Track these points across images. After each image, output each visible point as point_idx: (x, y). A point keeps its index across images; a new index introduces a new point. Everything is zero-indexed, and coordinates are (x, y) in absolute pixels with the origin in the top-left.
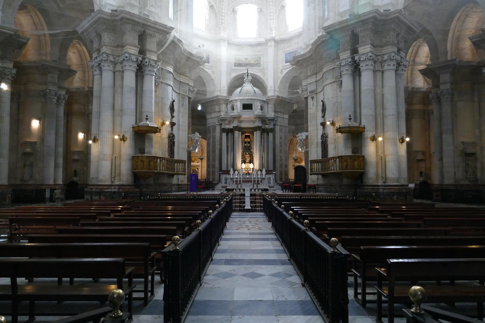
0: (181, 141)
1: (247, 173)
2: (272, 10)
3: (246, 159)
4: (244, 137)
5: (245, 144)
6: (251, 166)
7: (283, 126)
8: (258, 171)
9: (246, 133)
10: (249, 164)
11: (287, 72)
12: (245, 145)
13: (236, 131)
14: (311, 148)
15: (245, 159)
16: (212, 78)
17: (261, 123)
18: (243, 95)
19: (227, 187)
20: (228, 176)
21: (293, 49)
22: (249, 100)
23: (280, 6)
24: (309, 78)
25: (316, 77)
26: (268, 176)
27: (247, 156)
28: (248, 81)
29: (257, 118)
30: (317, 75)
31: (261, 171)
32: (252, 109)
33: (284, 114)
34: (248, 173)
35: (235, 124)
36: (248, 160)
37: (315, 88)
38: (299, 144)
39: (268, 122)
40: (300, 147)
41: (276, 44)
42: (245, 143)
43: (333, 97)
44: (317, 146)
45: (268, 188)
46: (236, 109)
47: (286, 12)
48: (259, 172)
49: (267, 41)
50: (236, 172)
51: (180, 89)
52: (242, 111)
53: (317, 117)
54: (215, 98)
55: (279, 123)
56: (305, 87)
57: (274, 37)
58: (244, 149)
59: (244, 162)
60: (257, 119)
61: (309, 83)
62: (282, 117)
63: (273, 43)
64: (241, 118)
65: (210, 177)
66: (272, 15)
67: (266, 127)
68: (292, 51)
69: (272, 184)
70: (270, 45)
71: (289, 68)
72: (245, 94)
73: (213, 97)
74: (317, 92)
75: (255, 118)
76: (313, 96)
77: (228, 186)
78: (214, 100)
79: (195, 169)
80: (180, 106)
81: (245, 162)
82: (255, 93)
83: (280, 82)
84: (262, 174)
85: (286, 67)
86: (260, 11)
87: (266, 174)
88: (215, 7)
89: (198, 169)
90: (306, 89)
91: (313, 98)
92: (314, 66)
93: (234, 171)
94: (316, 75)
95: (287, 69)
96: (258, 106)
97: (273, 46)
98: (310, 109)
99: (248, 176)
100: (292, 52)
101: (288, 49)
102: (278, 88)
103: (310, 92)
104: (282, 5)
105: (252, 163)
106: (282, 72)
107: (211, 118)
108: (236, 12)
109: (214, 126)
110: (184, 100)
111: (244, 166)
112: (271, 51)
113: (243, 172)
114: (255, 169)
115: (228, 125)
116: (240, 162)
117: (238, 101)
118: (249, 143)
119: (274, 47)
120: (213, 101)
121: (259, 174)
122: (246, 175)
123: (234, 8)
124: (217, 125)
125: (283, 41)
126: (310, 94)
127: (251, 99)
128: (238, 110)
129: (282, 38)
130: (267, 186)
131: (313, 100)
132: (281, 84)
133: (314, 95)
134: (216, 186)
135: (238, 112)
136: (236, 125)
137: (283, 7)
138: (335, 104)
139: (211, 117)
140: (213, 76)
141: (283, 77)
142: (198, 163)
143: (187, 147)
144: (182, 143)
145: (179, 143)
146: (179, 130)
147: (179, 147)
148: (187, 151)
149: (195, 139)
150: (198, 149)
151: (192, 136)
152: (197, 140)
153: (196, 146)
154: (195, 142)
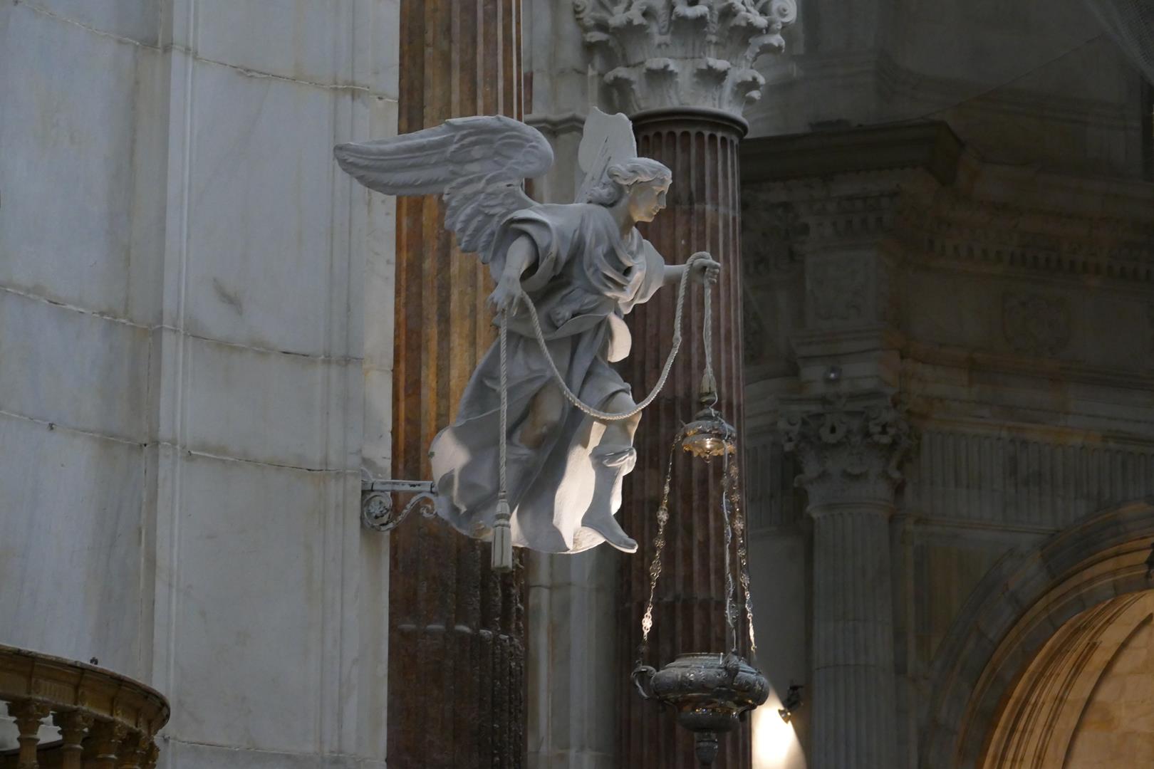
143: (382, 453)
144: (225, 346)
145: (157, 334)
146: (167, 49)
147: (156, 443)
148: (369, 528)
149: (513, 230)
150: (599, 459)
151: (440, 173)
152: (578, 249)
153: (551, 412)
154: (518, 291)
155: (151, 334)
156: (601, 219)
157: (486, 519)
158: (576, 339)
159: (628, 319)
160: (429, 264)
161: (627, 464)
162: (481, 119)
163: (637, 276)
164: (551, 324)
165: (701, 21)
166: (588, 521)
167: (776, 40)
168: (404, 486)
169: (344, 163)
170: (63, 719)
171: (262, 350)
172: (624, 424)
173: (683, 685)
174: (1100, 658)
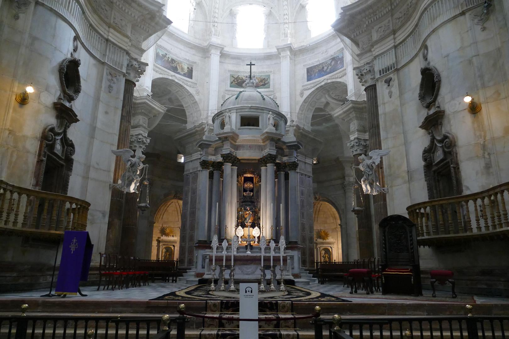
0: (97, 164)
1: (246, 246)
2: (286, 12)
3: (245, 219)
4: (243, 181)
5: (244, 193)
6: (255, 232)
7: (306, 175)
8: (269, 242)
9: (246, 173)
10: (251, 229)
11: (310, 94)
12: (244, 195)
13: (227, 162)
14: (391, 187)
15: (243, 219)
16: (195, 101)
17: (275, 149)
18: (243, 102)
19: (203, 274)
20: (207, 252)
21: (319, 61)
22: (252, 110)
23: (298, 5)
24: (375, 47)
25: (395, 39)
26: (290, 253)
27: (247, 212)
28: (251, 84)
29: (267, 140)
30: (396, 35)
31: (277, 241)
32: (258, 126)
33: (306, 156)
34: (249, 247)
35: (227, 149)
36: (250, 221)
37: (394, 59)
38: (365, 177)
39: (286, 151)
40: (367, 182)
41: (293, 56)
42: (245, 190)
43: (462, 48)
44: (410, 179)
45: (291, 278)
46: (229, 123)
47: (307, 12)
48: (273, 245)
49: (281, 50)
50: (225, 244)
51: (104, 55)
52: (239, 129)
53: (402, 117)
54: (198, 127)
55: (300, 169)
56: (368, 66)
57: (291, 44)
58: (243, 202)
59: (241, 223)
60: (268, 142)
61: (378, 56)
62: (304, 161)
63: (289, 53)
64: (237, 140)
65: (185, 257)
66: (287, 18)
67: (283, 160)
68: (318, 63)
69: (296, 271)
70: (284, 55)
71: (313, 87)
72: (246, 100)
73: (195, 127)
74: (399, 67)
75: (264, 140)
76: (388, 77)
77: (206, 273)
78: (197, 131)
79: (170, 246)
80: (103, 89)
81: (243, 226)
82: (264, 99)
83: (300, 109)
84: (277, 249)
85: (309, 87)
86: (270, 15)
87: (286, 249)
88: (205, 5)
89: (174, 246)
90: (370, 71)
91: (388, 82)
92: (387, 21)
93: (221, 240)
94: (394, 34)
95: (310, 89)
96: (269, 119)
97: (288, 57)
98: (384, 104)
99: (249, 252)
100: (317, 65)
101: (310, 62)
102: (297, 118)
103: (380, 71)
104: (301, 4)
105: (256, 227)
106: (302, 94)
107: (192, 161)
108: (235, 15)
109: (194, 173)
110: (115, 79)
111: (241, 232)
112: (285, 64)
113: (239, 245)
114: (263, 237)
115: (214, 155)
116: (234, 224)
117: (232, 111)
118: (252, 190)
119: (291, 59)
120: (195, 133)
121: (272, 248)
122: (244, 250)
123: (231, 10)
124: (199, 171)
125: (303, 51)
126: (380, 75)
127: (257, 108)
128: (231, 126)
129: (302, 46)
130: (290, 273)
131: (389, 86)
132: (301, 112)
133: (391, 76)
134: (186, 272)
135: (231, 129)
136: (229, 152)
137: (303, 7)
138: (470, 62)
139: (192, 159)
140: (197, 98)
141: (305, 101)
142: (173, 236)
143: (112, 181)
144: (97, 169)
145: (90, 166)
146: (94, 138)
147: (89, 178)
148: (110, 188)
149: (129, 160)
150: (135, 183)
151: (122, 154)
152: (135, 163)
153: (131, 178)
154: (129, 166)
155: (89, 167)
156: (138, 160)
157: (123, 188)
158: (134, 172)
159: (140, 170)
160: (118, 163)
161: (138, 184)
162: (127, 149)
163: (141, 166)
164: (132, 170)
165: (140, 141)
166: (133, 189)
167: (147, 144)
168: (114, 184)
169: (112, 152)
170: (80, 205)
171: (101, 169)
172: (138, 180)
173: (142, 206)
174: (167, 205)
